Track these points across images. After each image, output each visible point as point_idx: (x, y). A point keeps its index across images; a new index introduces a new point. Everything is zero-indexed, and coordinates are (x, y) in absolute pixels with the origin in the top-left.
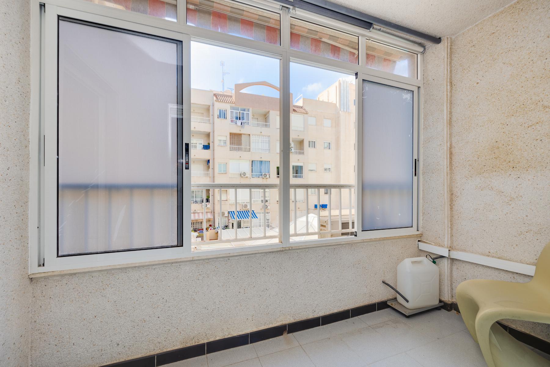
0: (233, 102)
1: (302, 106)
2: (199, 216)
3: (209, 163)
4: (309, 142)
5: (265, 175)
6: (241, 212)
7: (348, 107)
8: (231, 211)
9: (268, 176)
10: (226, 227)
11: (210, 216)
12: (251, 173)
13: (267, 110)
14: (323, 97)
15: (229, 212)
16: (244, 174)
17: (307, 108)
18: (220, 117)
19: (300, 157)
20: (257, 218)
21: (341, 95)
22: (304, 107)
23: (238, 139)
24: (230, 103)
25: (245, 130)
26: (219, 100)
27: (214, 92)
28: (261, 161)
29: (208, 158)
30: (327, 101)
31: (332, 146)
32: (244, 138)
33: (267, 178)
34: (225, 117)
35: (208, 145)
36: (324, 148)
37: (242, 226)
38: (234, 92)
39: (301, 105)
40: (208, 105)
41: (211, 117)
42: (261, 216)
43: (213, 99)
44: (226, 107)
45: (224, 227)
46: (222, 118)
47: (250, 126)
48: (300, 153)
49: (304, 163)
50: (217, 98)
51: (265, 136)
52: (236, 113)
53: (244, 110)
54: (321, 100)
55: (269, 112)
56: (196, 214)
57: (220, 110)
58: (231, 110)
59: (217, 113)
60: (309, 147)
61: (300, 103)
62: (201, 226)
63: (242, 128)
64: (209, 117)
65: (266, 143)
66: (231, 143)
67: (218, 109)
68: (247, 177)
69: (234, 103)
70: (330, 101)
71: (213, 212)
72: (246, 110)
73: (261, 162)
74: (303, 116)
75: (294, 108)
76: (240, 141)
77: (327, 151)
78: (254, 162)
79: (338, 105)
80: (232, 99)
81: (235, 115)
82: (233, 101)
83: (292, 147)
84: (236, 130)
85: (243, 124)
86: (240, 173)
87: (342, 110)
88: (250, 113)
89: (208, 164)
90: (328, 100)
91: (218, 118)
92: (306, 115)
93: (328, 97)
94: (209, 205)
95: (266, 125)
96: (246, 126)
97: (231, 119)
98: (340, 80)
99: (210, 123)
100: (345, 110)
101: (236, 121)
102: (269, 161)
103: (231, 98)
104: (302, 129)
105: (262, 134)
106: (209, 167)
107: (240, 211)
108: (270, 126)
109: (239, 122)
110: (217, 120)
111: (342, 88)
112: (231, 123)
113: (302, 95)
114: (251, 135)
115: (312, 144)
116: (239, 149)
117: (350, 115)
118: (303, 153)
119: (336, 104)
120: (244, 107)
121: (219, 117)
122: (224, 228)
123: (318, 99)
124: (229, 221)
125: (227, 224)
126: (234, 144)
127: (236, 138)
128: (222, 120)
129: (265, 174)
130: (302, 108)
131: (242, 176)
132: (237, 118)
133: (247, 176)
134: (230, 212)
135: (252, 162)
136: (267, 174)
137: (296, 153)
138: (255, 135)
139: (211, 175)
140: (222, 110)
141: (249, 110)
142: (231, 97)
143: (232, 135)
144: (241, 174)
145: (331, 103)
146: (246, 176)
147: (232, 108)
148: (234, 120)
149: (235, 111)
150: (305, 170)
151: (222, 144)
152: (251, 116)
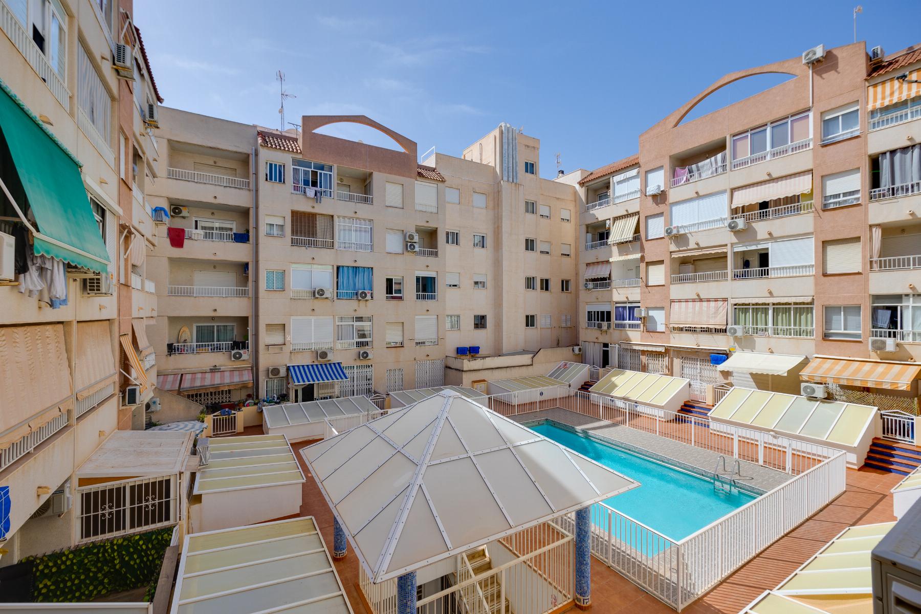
0: (299, 151)
1: (434, 167)
2: (222, 377)
3: (248, 270)
4: (447, 234)
5: (364, 295)
6: (315, 367)
7: (515, 174)
8: (293, 367)
9: (369, 297)
10: (283, 398)
11: (247, 377)
12: (335, 291)
13: (368, 171)
14: (472, 154)
15: (288, 369)
16: (321, 292)
17: (444, 173)
18: (271, 179)
19: (430, 260)
20: (346, 378)
21: (504, 152)
22: (438, 170)
23: (309, 223)
24: (293, 151)
25: (325, 207)
26: (269, 145)
27: (259, 129)
28: (356, 267)
29: (244, 259)
30: (479, 162)
31: (489, 242)
32: (320, 224)
33: (367, 300)
34: (281, 180)
35: (245, 232)
36: (474, 246)
37: (315, 396)
38: (300, 130)
39: (433, 165)
40: (245, 154)
41: (252, 177)
42: (355, 373)
43: (257, 141)
44: (284, 159)
45: (278, 398)
46: (276, 180)
47: (333, 198)
48: (431, 254)
49: (437, 272)
50: (264, 140)
51: (364, 220)
52: (306, 173)
53: (322, 168)
54: (468, 158)
55: (371, 174)
56: (218, 375)
57: (271, 165)
58: (295, 165)
59: (263, 170)
60: (448, 242)
61: (431, 162)
62: (229, 397)
63: (317, 202)
64: (248, 177)
65: (365, 231)
66: (294, 232)
67: (267, 163)
68: (327, 298)
69: (301, 153)
70: (484, 162)
71: (255, 368)
72: (325, 169)
73: (356, 269)
74: (436, 186)
75: (420, 170)
76: (313, 227)
77: (479, 251)
78: (341, 268)
79: (498, 170)
80: (297, 145)
81: (302, 176)
82: (298, 148)
83: (415, 243)
84: (304, 206)
85: (318, 194)
86: (313, 290)
87: (505, 178)
88: (334, 173)
89: (245, 271)
90: (481, 160)
91: (267, 180)
92: (440, 184)
93: (481, 154)
94: (246, 355)
95: (366, 200)
96: (325, 199)
97: (294, 183)
98: (501, 126)
99: (250, 190)
100: (511, 179)
101: (304, 188)
102: (372, 268)
103: (295, 143)
104: (435, 210)
105: (357, 216)
106: (247, 278)
107: (312, 366)
108: (374, 202)
109: (311, 192)
110: (264, 186)
111: (505, 140)
112: (293, 192)
113: (434, 147)
114: (336, 218)
115: (453, 238)
116: (310, 244)
117: (518, 188)
118: (436, 254)
119: (494, 168)
120: (323, 162)
121: (270, 177)
122: (278, 401)
123: (463, 158)
124: (290, 386)
125: (285, 393)
126: (301, 233)
127: (305, 223)
128: (277, 186)
129: (362, 293)
130: (434, 171)
131: (317, 296)
132: (306, 183)
133: (328, 296)
134: (292, 369)
135: (338, 268)
136: (366, 291)
137: (424, 253)
138: (344, 217)
139: (251, 293)
140: (276, 165)
141: (330, 169)
142: (296, 140)
143: (296, 216)
144: (314, 292)
145: (487, 166)
146: (324, 296)
147: (296, 162)
148: (301, 186)
149: (303, 168)
150: (440, 286)
151: (275, 231)
152: (335, 180)
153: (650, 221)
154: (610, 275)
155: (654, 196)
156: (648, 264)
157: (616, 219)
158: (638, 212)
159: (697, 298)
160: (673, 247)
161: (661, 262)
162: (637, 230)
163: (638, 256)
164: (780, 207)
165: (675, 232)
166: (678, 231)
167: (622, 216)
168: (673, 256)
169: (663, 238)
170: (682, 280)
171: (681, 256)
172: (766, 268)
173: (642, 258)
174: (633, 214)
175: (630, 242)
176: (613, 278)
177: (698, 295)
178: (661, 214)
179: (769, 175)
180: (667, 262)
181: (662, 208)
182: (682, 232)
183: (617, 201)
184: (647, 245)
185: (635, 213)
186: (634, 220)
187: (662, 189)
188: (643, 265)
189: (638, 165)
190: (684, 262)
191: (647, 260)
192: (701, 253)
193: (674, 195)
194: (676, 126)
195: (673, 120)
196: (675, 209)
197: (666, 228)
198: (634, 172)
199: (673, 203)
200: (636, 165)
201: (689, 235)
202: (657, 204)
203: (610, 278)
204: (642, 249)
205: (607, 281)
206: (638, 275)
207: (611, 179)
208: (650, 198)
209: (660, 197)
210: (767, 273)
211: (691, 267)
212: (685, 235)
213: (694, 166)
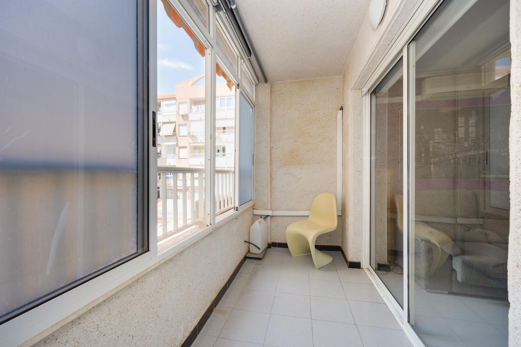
153: (181, 128)
154: (160, 151)
155: (183, 116)
156: (180, 148)
157: (164, 123)
158: (175, 122)
159: (200, 164)
160: (191, 141)
161: (186, 147)
162: (175, 131)
163: (175, 143)
164: (229, 130)
165: (191, 134)
166: (193, 134)
167: (167, 122)
168: (191, 145)
169: (186, 136)
170: (194, 156)
171: (194, 145)
172: (225, 153)
173: (177, 145)
174: (172, 122)
175: (171, 136)
176: (162, 153)
177: (201, 163)
178: (185, 125)
179: (226, 117)
180: (188, 148)
181: (186, 122)
182: (194, 134)
183: (164, 114)
184: (179, 138)
185: (174, 122)
186: (174, 125)
187: (186, 113)
188: (177, 148)
189: (175, 99)
190: (195, 148)
191: (179, 146)
192: (202, 145)
193: (191, 117)
194: (192, 85)
195: (191, 82)
196: (192, 123)
197: (188, 132)
198: (173, 102)
199: (191, 121)
200: (174, 98)
201: (197, 136)
202: (184, 120)
203: (160, 153)
204: (177, 140)
205: (159, 155)
206: (174, 153)
207: (161, 102)
208: (181, 116)
209: (185, 117)
210: (224, 155)
211: (197, 150)
212: (196, 136)
213: (199, 106)
